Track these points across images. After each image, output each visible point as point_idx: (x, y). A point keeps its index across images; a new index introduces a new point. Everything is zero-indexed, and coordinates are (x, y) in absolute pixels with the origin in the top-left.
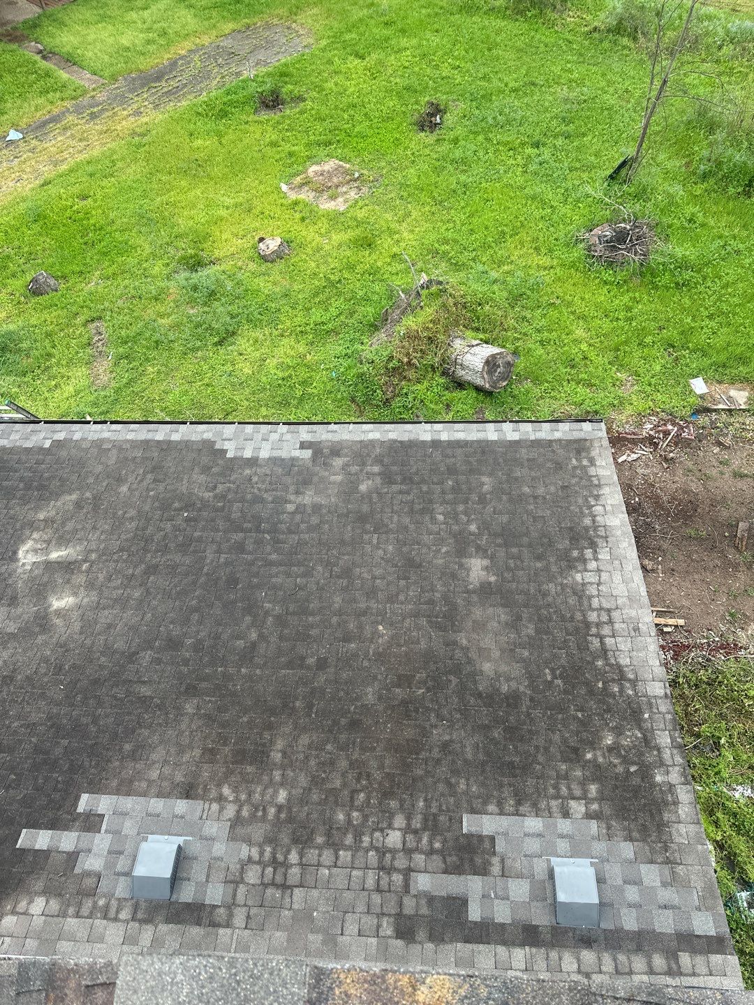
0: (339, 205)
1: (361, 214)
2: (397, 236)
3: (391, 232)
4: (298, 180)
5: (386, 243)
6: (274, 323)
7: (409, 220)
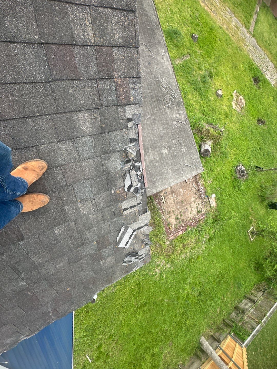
0: (234, 107)
1: (233, 112)
2: (230, 122)
3: (231, 121)
4: (238, 94)
5: (228, 120)
6: (202, 99)
7: (235, 124)
